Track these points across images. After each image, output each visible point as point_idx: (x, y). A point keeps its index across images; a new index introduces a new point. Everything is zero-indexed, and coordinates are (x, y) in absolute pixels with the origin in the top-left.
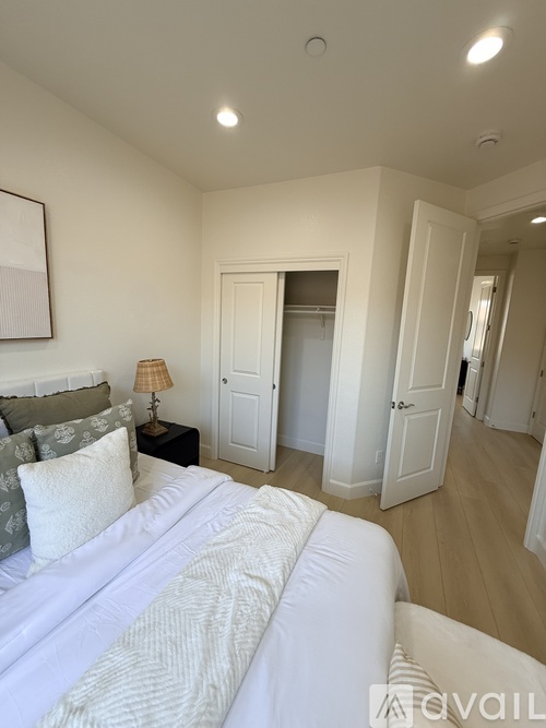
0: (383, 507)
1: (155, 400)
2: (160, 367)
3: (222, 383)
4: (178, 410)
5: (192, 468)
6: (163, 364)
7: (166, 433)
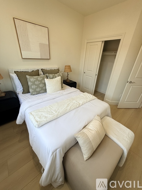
0: (118, 107)
1: (68, 74)
2: (69, 67)
3: (84, 73)
4: (73, 78)
5: (73, 88)
6: (70, 66)
7: (70, 82)
